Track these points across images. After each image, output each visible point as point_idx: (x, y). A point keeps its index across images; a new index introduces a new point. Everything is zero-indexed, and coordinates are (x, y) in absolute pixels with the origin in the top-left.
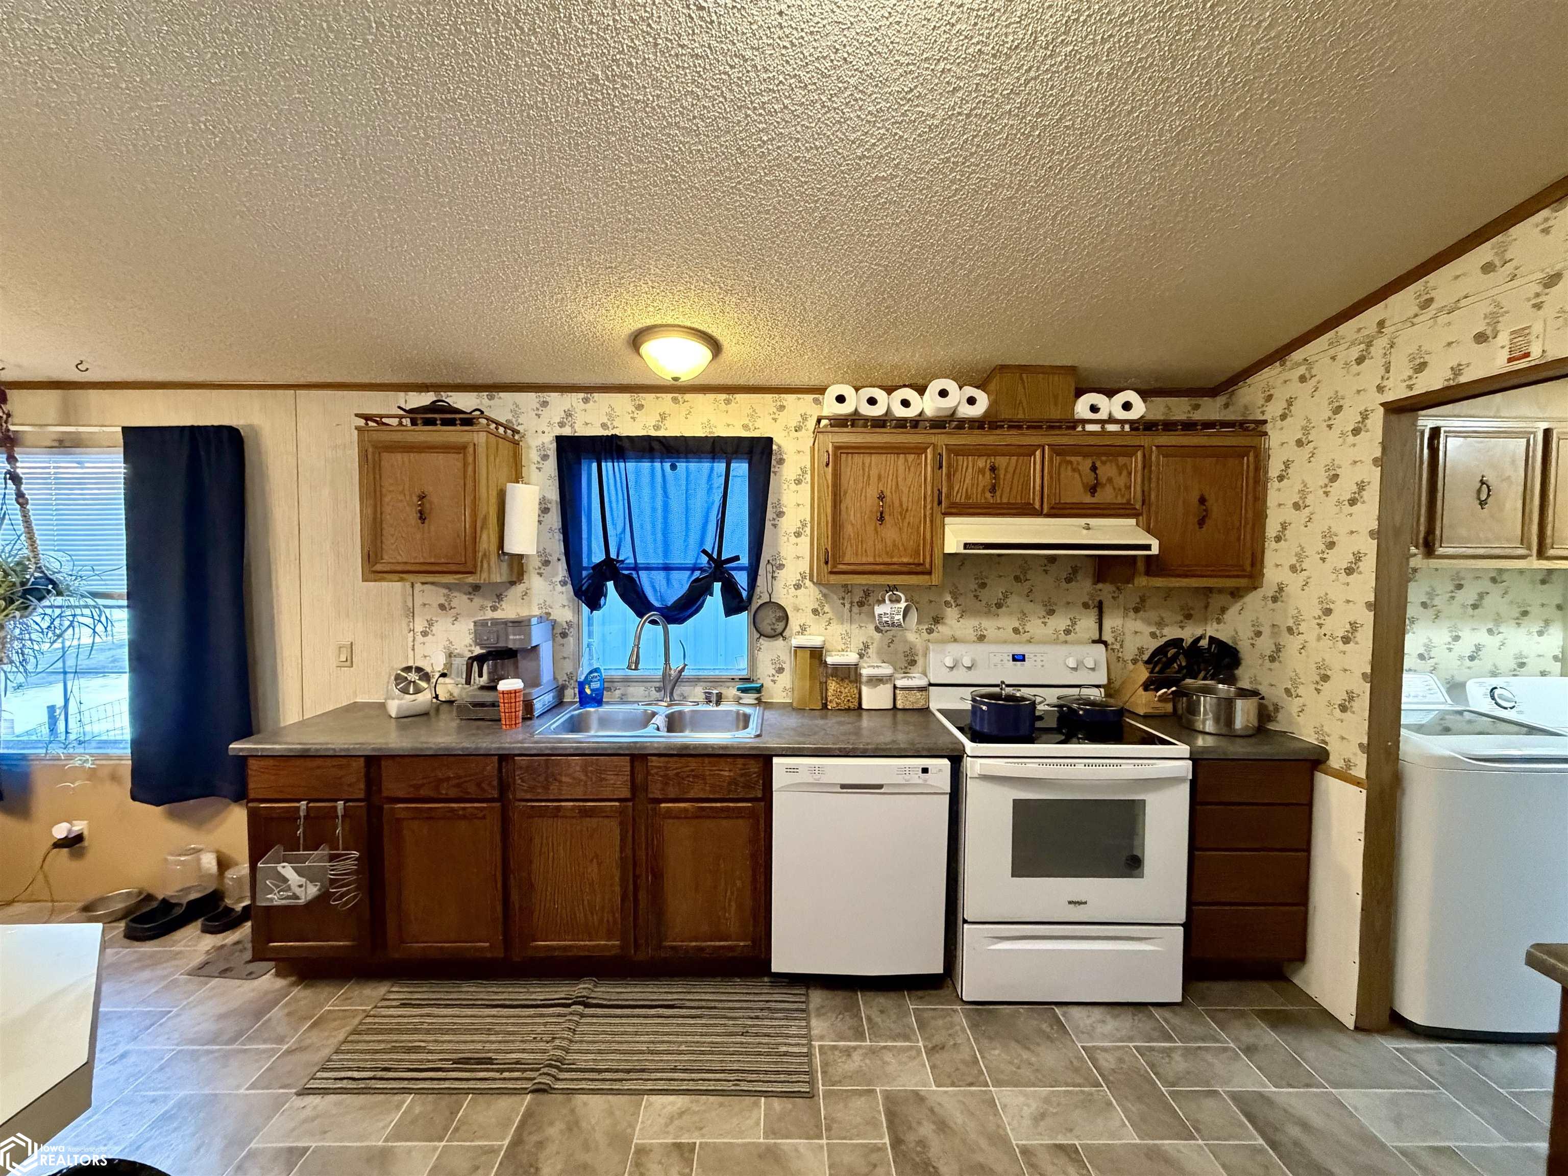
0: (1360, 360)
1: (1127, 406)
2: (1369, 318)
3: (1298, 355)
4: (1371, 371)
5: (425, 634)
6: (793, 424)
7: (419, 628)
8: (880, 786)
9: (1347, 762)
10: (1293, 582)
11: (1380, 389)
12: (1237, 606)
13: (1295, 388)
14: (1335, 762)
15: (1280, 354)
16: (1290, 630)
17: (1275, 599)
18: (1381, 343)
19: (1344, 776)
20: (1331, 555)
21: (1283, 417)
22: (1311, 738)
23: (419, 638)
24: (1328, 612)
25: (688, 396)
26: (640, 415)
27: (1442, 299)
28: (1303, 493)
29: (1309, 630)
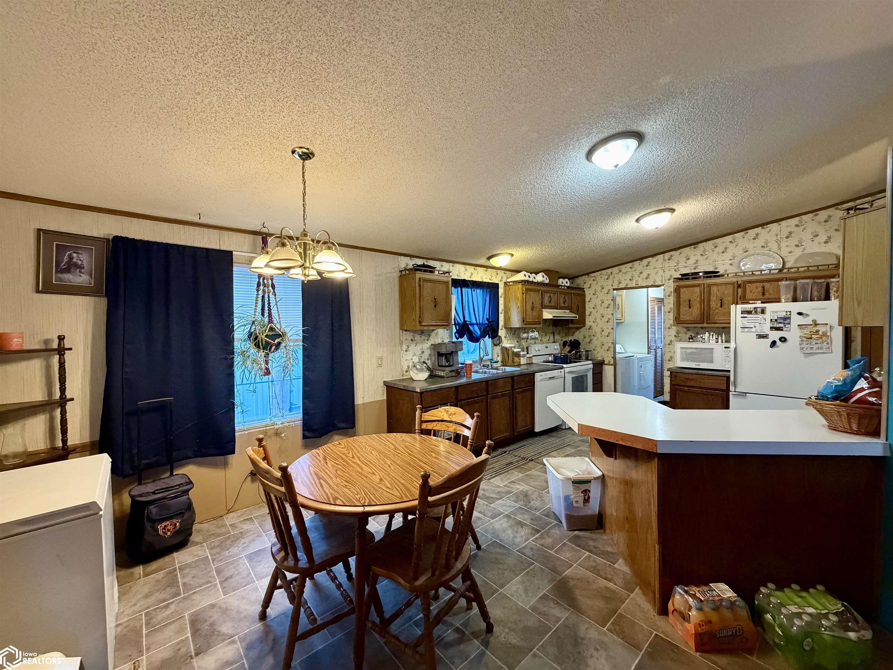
0: (607, 279)
1: (567, 283)
2: (609, 271)
3: (592, 275)
4: (610, 282)
5: (406, 351)
6: (500, 279)
7: (404, 349)
8: (554, 377)
9: (609, 362)
10: (594, 325)
11: (612, 286)
12: (578, 331)
13: (591, 282)
14: (606, 362)
15: (588, 274)
16: (594, 336)
17: (589, 329)
18: (611, 277)
19: (609, 364)
20: (603, 319)
21: (589, 288)
22: (600, 358)
23: (405, 353)
24: (603, 331)
25: (477, 268)
26: (466, 273)
27: (624, 270)
28: (595, 305)
29: (598, 335)
